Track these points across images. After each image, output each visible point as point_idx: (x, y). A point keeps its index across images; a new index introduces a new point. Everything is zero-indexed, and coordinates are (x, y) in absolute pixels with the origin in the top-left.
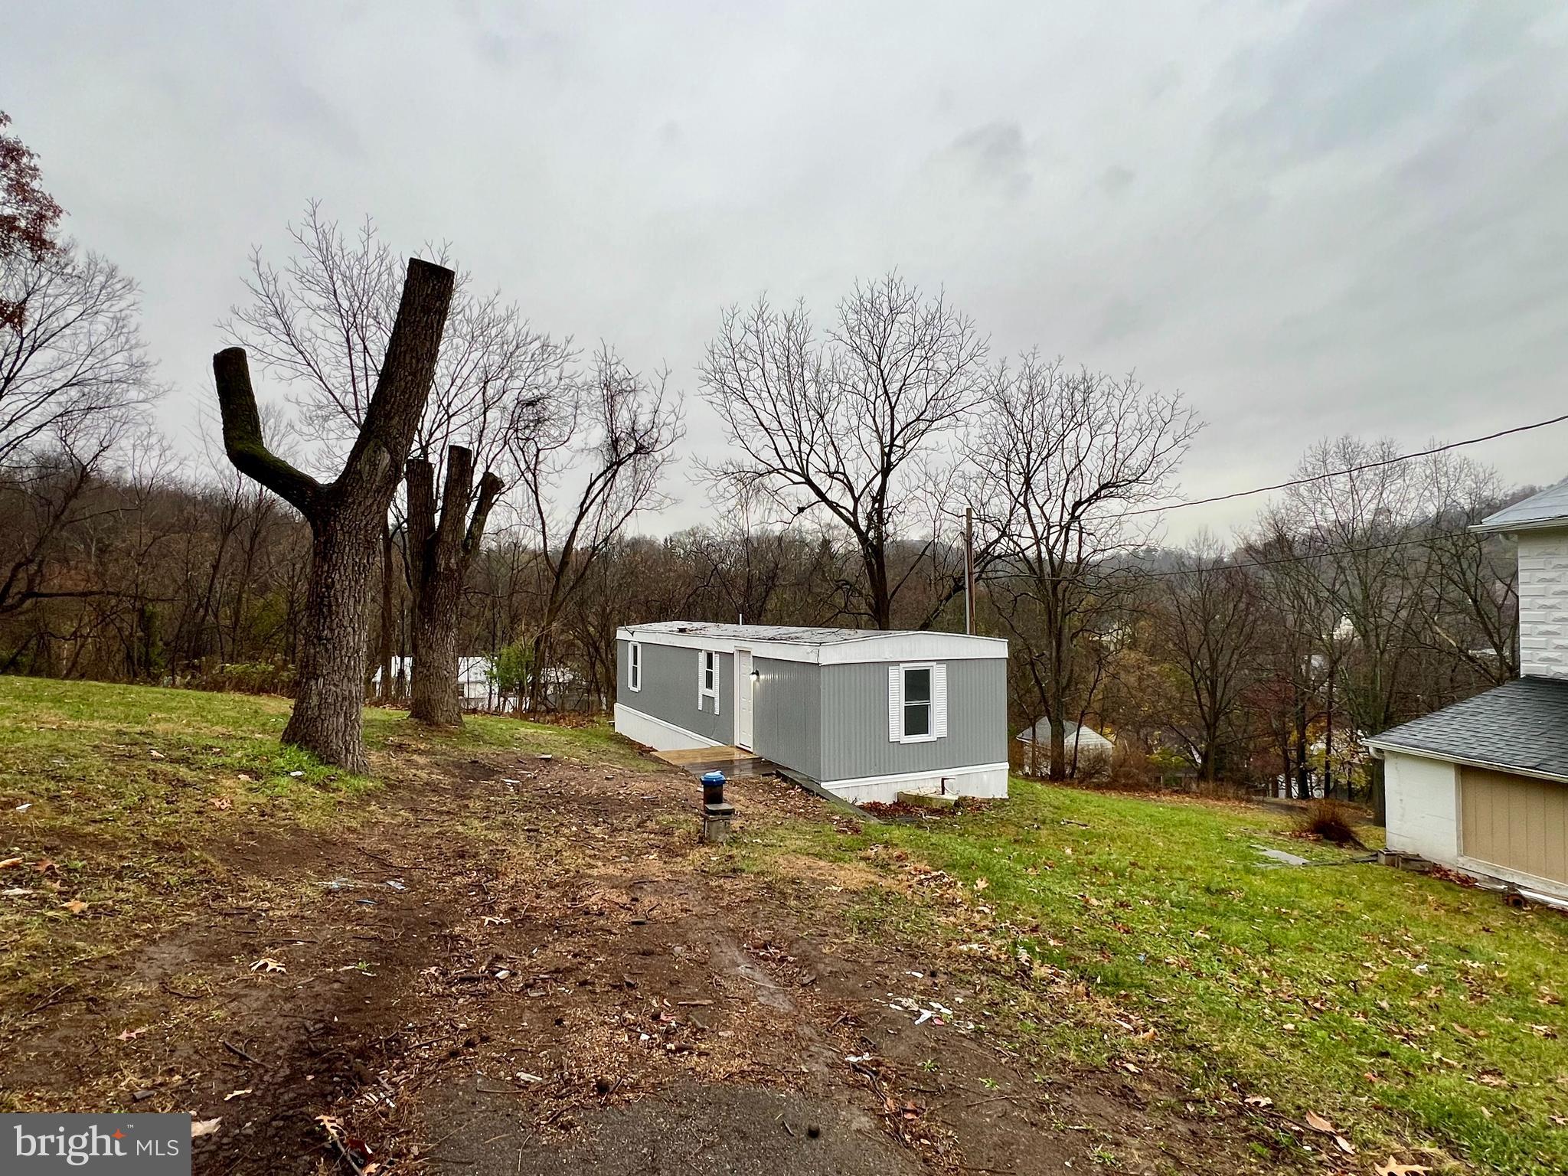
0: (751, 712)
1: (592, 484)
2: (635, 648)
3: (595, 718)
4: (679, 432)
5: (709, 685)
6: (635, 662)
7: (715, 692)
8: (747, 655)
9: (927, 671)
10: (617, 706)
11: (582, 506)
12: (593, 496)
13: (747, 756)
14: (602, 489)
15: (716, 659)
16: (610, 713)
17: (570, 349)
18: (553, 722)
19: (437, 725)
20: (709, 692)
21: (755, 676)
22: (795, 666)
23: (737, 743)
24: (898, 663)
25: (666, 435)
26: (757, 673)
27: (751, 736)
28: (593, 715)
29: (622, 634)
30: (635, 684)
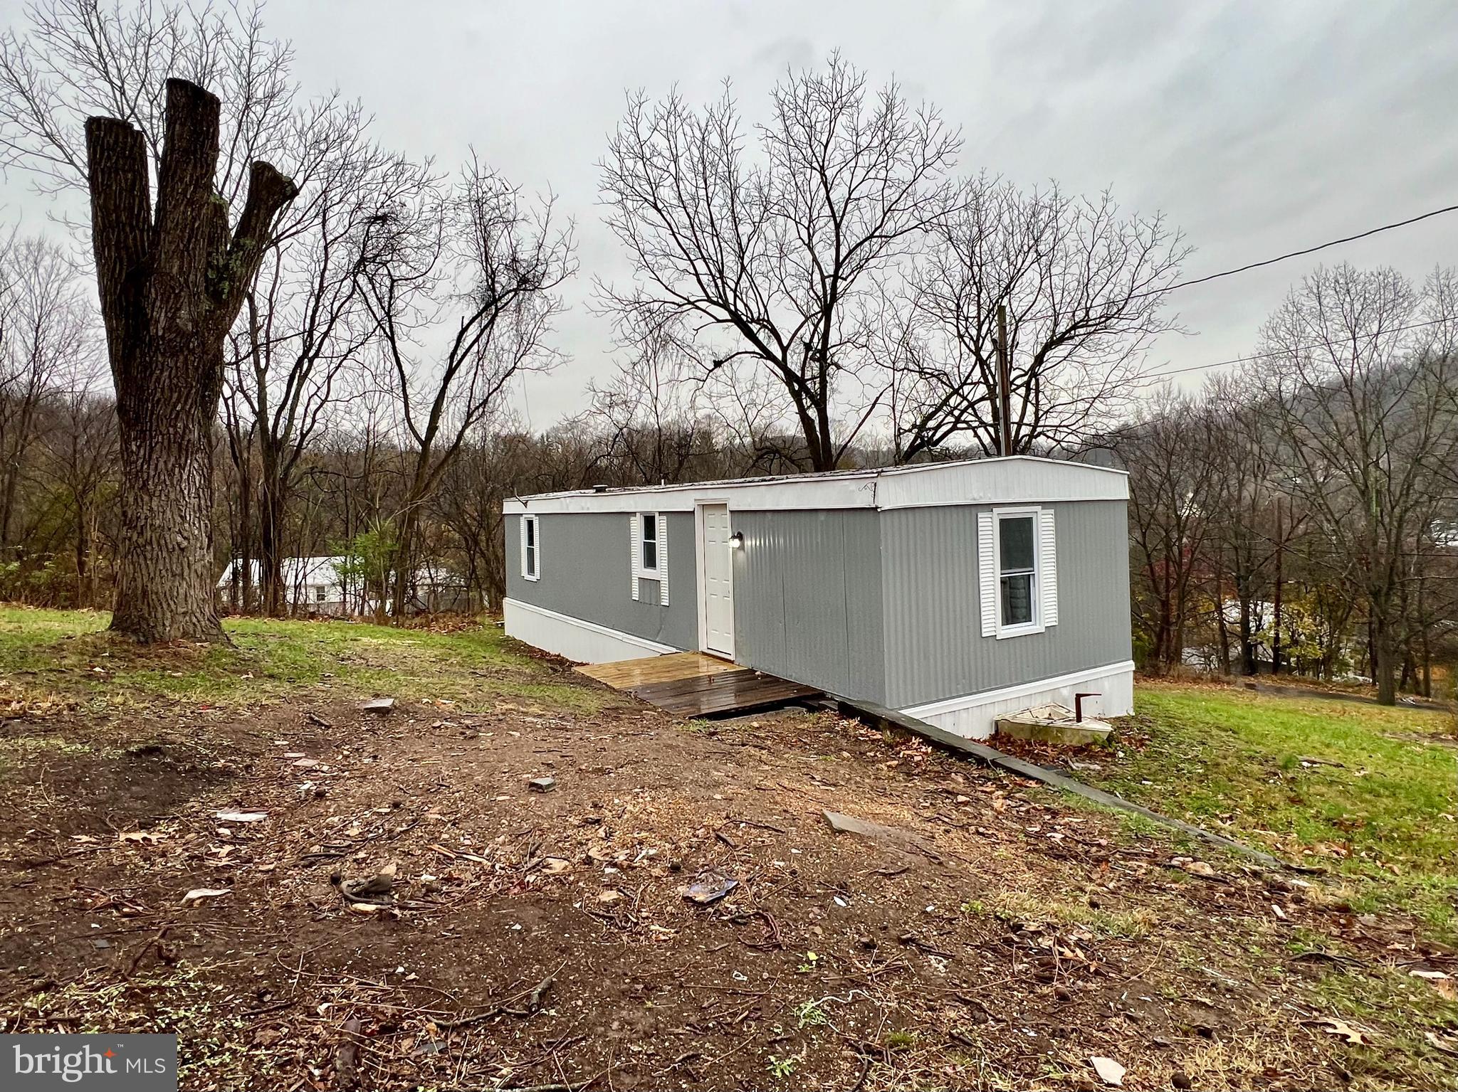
0: (731, 599)
1: (464, 330)
2: (530, 523)
3: (478, 619)
4: (570, 266)
5: (650, 561)
6: (531, 541)
7: (661, 572)
8: (718, 513)
9: (1029, 520)
10: (507, 602)
11: (452, 357)
12: (467, 346)
13: (722, 668)
14: (476, 340)
15: (661, 525)
16: (497, 610)
17: (432, 172)
18: (422, 626)
19: (163, 643)
20: (649, 573)
21: (736, 543)
22: (822, 517)
23: (703, 648)
24: (989, 507)
25: (554, 270)
26: (740, 536)
27: (732, 637)
28: (474, 615)
29: (510, 507)
30: (531, 570)
